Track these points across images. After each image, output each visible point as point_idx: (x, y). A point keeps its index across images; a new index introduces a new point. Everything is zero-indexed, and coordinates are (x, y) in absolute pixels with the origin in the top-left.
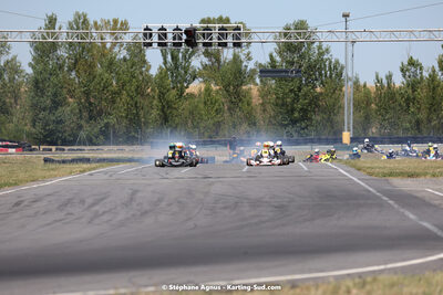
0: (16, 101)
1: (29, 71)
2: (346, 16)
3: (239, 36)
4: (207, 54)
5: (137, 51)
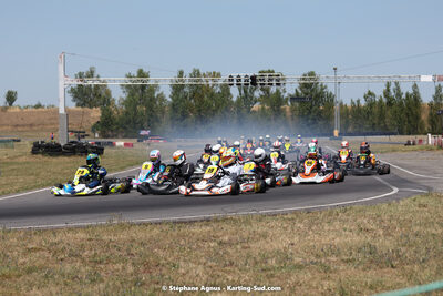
0: (163, 113)
1: (170, 99)
2: (335, 69)
3: (279, 80)
4: (262, 89)
5: (226, 88)
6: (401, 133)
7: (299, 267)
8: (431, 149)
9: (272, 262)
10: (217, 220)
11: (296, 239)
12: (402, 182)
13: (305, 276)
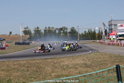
0: (42, 36)
1: (44, 33)
3: (66, 29)
5: (55, 31)
6: (92, 40)
7: (71, 68)
8: (98, 43)
9: (65, 67)
10: (53, 58)
11: (70, 62)
12: (92, 50)
13: (72, 70)
